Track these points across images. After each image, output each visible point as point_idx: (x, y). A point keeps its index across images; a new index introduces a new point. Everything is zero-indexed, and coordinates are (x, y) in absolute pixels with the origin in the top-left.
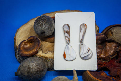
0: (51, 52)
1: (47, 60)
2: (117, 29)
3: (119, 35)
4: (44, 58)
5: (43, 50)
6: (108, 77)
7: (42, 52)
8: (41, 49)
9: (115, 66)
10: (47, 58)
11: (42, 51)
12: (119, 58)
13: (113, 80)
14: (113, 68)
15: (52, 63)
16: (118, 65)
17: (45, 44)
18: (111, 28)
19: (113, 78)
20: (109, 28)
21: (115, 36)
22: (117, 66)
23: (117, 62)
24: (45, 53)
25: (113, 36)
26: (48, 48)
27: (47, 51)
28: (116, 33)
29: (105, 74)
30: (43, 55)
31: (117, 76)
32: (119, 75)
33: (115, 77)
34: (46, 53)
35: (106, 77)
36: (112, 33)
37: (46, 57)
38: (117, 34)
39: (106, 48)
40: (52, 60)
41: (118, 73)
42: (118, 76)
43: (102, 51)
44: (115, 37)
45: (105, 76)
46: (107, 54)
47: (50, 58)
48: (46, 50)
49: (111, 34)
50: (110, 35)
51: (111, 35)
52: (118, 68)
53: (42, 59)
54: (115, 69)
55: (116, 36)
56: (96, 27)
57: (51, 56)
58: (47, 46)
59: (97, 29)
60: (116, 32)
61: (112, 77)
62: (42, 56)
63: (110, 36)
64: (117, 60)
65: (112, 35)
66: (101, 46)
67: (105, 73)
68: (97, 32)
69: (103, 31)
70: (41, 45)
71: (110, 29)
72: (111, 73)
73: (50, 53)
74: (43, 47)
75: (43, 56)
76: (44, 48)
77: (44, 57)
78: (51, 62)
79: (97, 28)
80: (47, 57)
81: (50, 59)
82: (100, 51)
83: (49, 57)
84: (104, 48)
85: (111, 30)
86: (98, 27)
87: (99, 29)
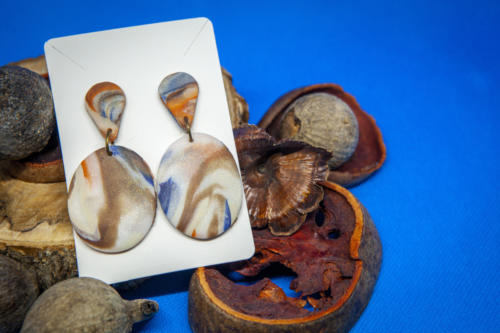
0: (50, 223)
1: (32, 259)
2: (314, 104)
3: (324, 126)
4: (21, 251)
5: (15, 220)
6: (290, 300)
7: (11, 228)
8: (5, 217)
9: (316, 254)
10: (35, 249)
11: (10, 222)
12: (326, 222)
13: (307, 310)
14: (307, 264)
15: (58, 268)
16: (323, 247)
17: (21, 193)
18: (293, 101)
19: (310, 301)
20: (287, 101)
21: (308, 130)
22: (323, 254)
23: (321, 237)
24: (23, 232)
25: (302, 131)
26: (34, 207)
27: (33, 221)
28: (313, 119)
29: (276, 291)
30: (15, 238)
31: (322, 295)
32: (330, 288)
33: (316, 296)
34: (27, 228)
35: (281, 303)
36: (297, 121)
37: (27, 245)
38: (314, 122)
39: (277, 180)
40: (54, 257)
41: (326, 279)
42: (328, 293)
43: (267, 193)
44: (309, 136)
45: (277, 301)
46: (288, 202)
47: (46, 248)
48: (28, 217)
49: (292, 125)
50: (290, 131)
51: (296, 128)
52: (325, 259)
53: (10, 256)
54: (314, 263)
55: (313, 132)
56: (237, 100)
57: (52, 242)
58: (32, 200)
59: (241, 110)
60: (313, 114)
61: (305, 298)
62: (8, 244)
63: (290, 134)
64: (322, 228)
65: (300, 129)
66: (260, 175)
67: (274, 285)
68: (239, 119)
69: (267, 114)
70: (6, 199)
71: (291, 107)
72: (300, 283)
73: (45, 226)
74: (14, 204)
75: (16, 244)
76: (20, 210)
77: (21, 248)
78: (54, 266)
79: (240, 105)
80: (32, 245)
81: (48, 252)
82: (261, 196)
83: (40, 246)
84: (271, 182)
85: (293, 110)
86: (244, 102)
87: (248, 108)
